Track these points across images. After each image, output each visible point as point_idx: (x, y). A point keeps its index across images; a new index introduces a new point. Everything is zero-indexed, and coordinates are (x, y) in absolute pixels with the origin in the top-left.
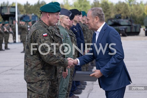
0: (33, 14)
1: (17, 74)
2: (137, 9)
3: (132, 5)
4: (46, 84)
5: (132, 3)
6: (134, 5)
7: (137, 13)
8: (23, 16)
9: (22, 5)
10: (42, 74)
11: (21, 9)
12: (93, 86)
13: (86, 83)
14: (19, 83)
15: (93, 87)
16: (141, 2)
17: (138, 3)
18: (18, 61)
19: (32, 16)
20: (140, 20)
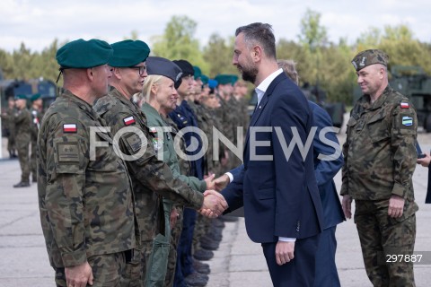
0: (41, 79)
1: (9, 246)
2: (330, 61)
3: (318, 49)
4: (107, 269)
5: (315, 44)
6: (323, 49)
7: (332, 71)
8: (12, 83)
9: (9, 54)
10: (94, 238)
11: (6, 65)
12: (229, 276)
13: (207, 266)
14: (17, 271)
15: (229, 279)
16: (342, 42)
17: (331, 43)
18: (7, 211)
19: (40, 84)
20: (342, 92)
